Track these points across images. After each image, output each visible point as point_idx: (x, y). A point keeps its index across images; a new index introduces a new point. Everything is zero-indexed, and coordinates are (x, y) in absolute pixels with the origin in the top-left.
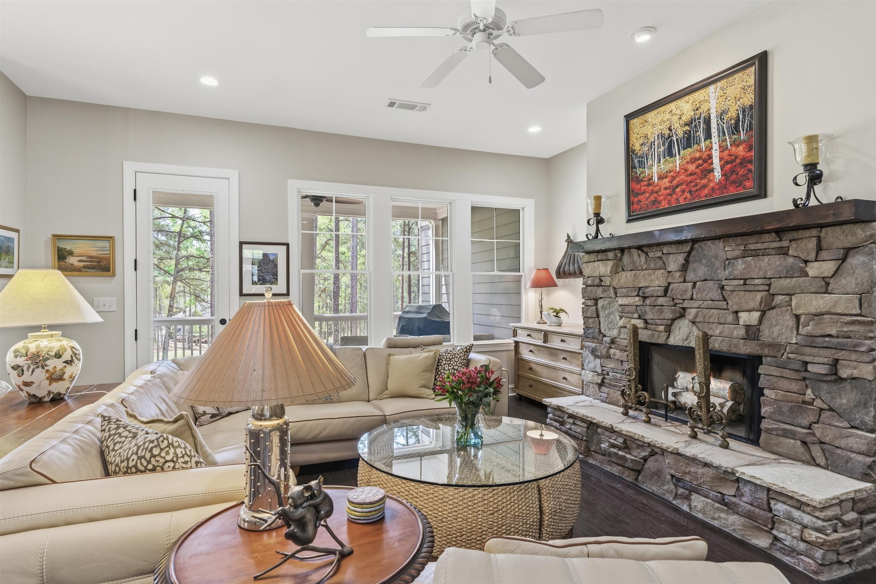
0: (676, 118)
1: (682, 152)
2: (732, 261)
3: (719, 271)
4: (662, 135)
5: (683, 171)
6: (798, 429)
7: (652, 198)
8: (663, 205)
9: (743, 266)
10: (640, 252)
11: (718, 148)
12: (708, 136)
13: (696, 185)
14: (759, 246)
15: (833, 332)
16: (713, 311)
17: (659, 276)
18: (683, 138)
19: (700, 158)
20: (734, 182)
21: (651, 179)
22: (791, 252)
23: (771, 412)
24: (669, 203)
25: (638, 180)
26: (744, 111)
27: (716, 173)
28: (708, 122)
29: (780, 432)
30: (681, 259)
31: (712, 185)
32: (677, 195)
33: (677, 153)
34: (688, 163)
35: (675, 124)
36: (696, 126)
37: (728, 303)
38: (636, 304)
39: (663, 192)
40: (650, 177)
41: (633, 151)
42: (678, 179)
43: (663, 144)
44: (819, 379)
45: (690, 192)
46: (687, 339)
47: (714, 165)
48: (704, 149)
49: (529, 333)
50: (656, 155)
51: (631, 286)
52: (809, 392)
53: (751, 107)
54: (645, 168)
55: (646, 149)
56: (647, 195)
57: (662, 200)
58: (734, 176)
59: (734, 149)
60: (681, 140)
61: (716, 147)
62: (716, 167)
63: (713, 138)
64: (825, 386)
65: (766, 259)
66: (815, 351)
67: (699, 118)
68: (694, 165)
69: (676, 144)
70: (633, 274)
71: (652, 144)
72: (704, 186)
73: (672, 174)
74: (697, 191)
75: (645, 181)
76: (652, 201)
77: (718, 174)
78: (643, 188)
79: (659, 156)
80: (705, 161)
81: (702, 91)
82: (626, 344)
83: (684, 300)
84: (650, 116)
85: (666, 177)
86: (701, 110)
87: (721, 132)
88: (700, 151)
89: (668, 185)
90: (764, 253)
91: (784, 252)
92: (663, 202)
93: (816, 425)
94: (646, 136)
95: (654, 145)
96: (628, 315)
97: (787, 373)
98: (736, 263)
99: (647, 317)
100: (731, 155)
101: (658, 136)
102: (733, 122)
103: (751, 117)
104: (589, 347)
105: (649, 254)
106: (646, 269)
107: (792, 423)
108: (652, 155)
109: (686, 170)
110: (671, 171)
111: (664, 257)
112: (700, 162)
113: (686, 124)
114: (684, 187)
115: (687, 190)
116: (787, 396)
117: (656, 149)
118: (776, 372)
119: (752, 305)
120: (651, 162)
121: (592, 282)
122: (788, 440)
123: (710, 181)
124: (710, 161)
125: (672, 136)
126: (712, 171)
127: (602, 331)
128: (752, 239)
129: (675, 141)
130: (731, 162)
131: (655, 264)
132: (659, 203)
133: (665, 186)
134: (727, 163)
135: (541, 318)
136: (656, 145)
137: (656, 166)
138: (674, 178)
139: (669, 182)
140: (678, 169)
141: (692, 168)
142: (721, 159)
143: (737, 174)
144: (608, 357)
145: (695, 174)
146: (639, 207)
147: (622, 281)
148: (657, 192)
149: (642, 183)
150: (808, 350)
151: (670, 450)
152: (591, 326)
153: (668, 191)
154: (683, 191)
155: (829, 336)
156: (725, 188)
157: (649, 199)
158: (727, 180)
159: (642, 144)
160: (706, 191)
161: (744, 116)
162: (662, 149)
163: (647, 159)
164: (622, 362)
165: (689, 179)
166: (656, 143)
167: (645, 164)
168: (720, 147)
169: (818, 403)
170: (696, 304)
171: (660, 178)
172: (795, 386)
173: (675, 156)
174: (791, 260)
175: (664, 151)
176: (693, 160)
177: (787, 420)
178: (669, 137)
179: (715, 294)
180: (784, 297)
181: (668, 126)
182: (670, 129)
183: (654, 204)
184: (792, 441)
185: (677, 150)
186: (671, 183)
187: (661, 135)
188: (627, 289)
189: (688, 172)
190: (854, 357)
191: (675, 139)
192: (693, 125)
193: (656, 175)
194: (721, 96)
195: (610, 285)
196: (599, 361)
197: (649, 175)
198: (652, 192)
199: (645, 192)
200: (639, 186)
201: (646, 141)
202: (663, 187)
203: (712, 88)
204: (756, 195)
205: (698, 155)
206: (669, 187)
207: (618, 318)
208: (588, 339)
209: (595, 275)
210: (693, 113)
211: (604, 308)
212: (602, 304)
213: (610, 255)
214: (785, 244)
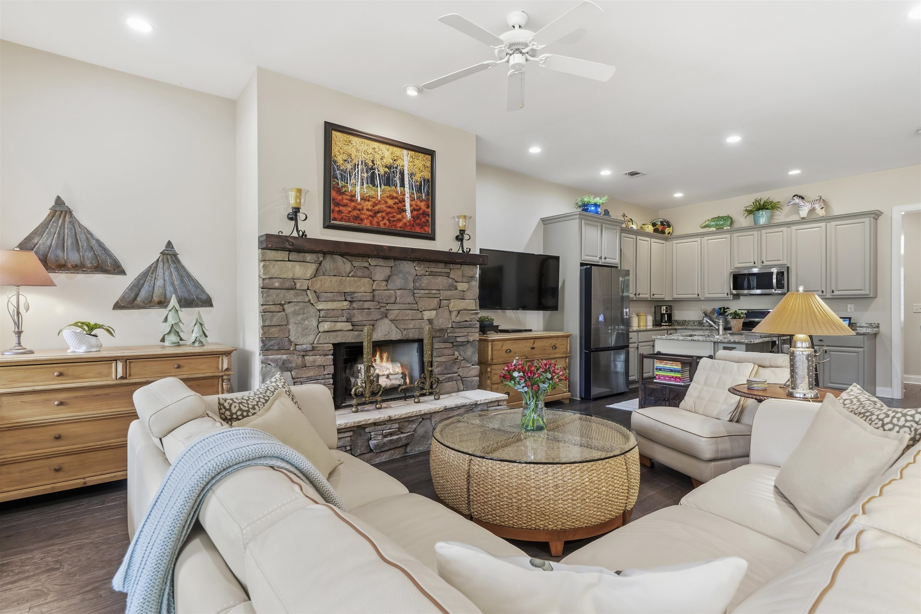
0: (379, 157)
1: (383, 187)
2: (420, 277)
3: (410, 283)
4: (366, 165)
5: (383, 202)
6: (453, 375)
7: (355, 213)
8: (365, 223)
9: (427, 282)
10: (345, 260)
11: (409, 196)
12: (403, 185)
13: (393, 217)
15: (468, 319)
16: (408, 311)
17: (365, 283)
18: (384, 175)
19: (396, 198)
20: (418, 224)
21: (354, 196)
22: (451, 275)
23: (441, 370)
24: (371, 223)
25: (340, 192)
26: (424, 180)
27: (407, 214)
28: (402, 174)
29: (447, 380)
30: (387, 271)
31: (404, 220)
32: (378, 219)
33: (379, 185)
34: (387, 197)
35: (377, 161)
36: (394, 172)
37: (418, 305)
38: (342, 308)
39: (365, 211)
40: (353, 194)
41: (335, 162)
42: (379, 206)
43: (366, 171)
44: (462, 344)
45: (389, 220)
46: (388, 334)
47: (406, 208)
48: (399, 193)
49: (62, 370)
50: (359, 177)
51: (336, 290)
52: (456, 353)
53: (428, 180)
54: (347, 183)
55: (349, 166)
56: (350, 209)
57: (364, 219)
58: (418, 221)
59: (419, 203)
60: (382, 176)
61: (407, 195)
62: (408, 209)
63: (406, 188)
64: (462, 348)
66: (460, 330)
67: (396, 168)
68: (392, 200)
69: (378, 177)
70: (339, 280)
71: (355, 166)
72: (399, 220)
73: (374, 200)
74: (394, 221)
75: (348, 195)
76: (355, 216)
77: (408, 214)
78: (345, 201)
79: (362, 180)
80: (400, 201)
81: (398, 149)
82: (330, 348)
83: (387, 304)
84: (355, 140)
85: (369, 201)
86: (397, 163)
87: (411, 187)
88: (397, 193)
89: (370, 207)
90: (439, 274)
91: (448, 275)
92: (365, 220)
93: (460, 370)
94: (350, 155)
95: (358, 168)
96: (333, 319)
97: (447, 345)
98: (422, 279)
99: (354, 319)
100: (417, 206)
101: (362, 162)
102: (418, 184)
103: (428, 187)
104: (275, 361)
105: (353, 263)
106: (352, 276)
107: (451, 372)
108: (355, 175)
109: (386, 202)
110: (373, 198)
111: (371, 268)
112: (396, 201)
113: (386, 167)
114: (384, 214)
115: (387, 218)
116: (449, 358)
117: (360, 173)
118: (442, 345)
119: (432, 307)
120: (354, 181)
121: (281, 284)
122: (449, 383)
123: (403, 217)
124: (404, 203)
125: (375, 169)
126: (405, 211)
127: (292, 339)
128: (433, 265)
129: (377, 175)
130: (417, 210)
131: (363, 273)
132: (362, 220)
133: (367, 207)
134: (414, 209)
135: (19, 344)
136: (360, 169)
137: (359, 187)
138: (375, 205)
139: (371, 206)
140: (379, 198)
141: (390, 202)
142: (411, 206)
143: (421, 220)
144: (305, 366)
145: (392, 208)
146: (340, 217)
147: (326, 285)
148: (359, 210)
149: (344, 196)
150: (457, 330)
151: (441, 410)
152: (276, 336)
153: (370, 213)
154: (383, 218)
155: (466, 321)
156: (413, 226)
157: (351, 214)
158: (414, 221)
159: (345, 161)
160: (400, 224)
161: (424, 184)
162: (365, 175)
163: (350, 177)
164: (324, 366)
165: (389, 210)
166: (359, 167)
167: (347, 180)
168: (410, 197)
169: (460, 358)
170: (396, 307)
171: (363, 198)
172: (450, 352)
173: (377, 187)
174: (451, 280)
175: (367, 178)
176: (392, 197)
177: (448, 372)
178: (372, 169)
179: (410, 299)
180: (447, 301)
181: (372, 159)
182: (373, 162)
183: (356, 219)
184: (451, 383)
185: (379, 183)
186: (374, 207)
187: (365, 163)
188: (332, 294)
189: (388, 205)
190: (473, 330)
191: (377, 173)
192: (392, 170)
193: (359, 195)
194: (411, 162)
195: (308, 289)
196: (289, 373)
197: (351, 192)
198: (355, 208)
199: (346, 205)
200: (340, 198)
201: (350, 160)
202: (365, 208)
203: (405, 152)
204: (432, 237)
205: (395, 195)
206: (371, 210)
207: (315, 323)
208: (270, 352)
209: (284, 276)
210: (391, 161)
211: (296, 313)
212: (292, 309)
213: (309, 257)
214: (448, 271)
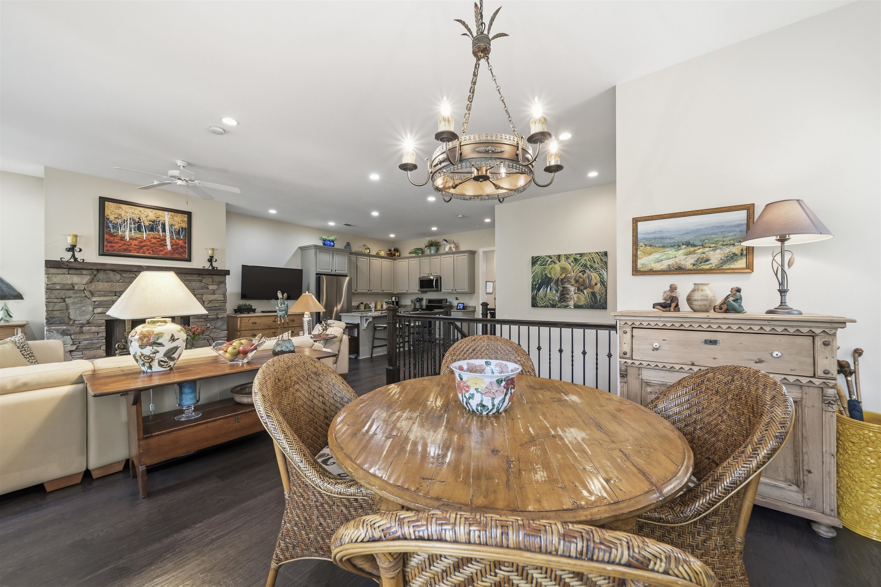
0: (144, 216)
1: (148, 232)
5: (148, 241)
7: (125, 247)
10: (115, 273)
11: (169, 237)
12: (164, 230)
13: (157, 249)
14: (191, 278)
15: (217, 305)
18: (149, 226)
19: (159, 238)
20: (177, 253)
21: (124, 237)
22: (203, 281)
24: (138, 252)
25: (112, 235)
26: (182, 228)
28: (164, 225)
31: (166, 251)
32: (144, 250)
34: (151, 238)
35: (143, 218)
36: (157, 224)
38: (112, 300)
39: (133, 246)
41: (108, 219)
42: (144, 243)
43: (134, 224)
44: (213, 319)
45: (153, 251)
50: (128, 227)
51: (108, 290)
52: (208, 324)
53: (185, 228)
54: (118, 231)
55: (119, 221)
56: (120, 245)
58: (177, 251)
59: (177, 241)
60: (147, 227)
62: (168, 245)
63: (167, 233)
64: (213, 322)
65: (194, 283)
67: (159, 222)
70: (110, 284)
71: (125, 221)
72: (161, 251)
73: (140, 240)
74: (157, 251)
75: (118, 237)
76: (124, 249)
77: (169, 247)
78: (116, 240)
79: (130, 228)
80: (162, 240)
81: (161, 211)
82: (103, 323)
84: (124, 206)
85: (136, 240)
86: (160, 219)
87: (171, 232)
88: (160, 235)
90: (194, 281)
91: (201, 281)
92: (133, 251)
94: (120, 215)
97: (201, 320)
100: (176, 243)
101: (130, 219)
102: (177, 230)
103: (186, 232)
104: (57, 330)
106: (122, 282)
108: (125, 226)
109: (150, 241)
110: (139, 238)
112: (159, 240)
113: (151, 221)
114: (148, 247)
115: (151, 250)
117: (128, 225)
118: (197, 320)
120: (124, 229)
121: (62, 287)
123: (164, 249)
124: (165, 241)
125: (141, 223)
126: (166, 245)
127: (72, 317)
128: (188, 276)
129: (143, 226)
130: (176, 245)
132: (130, 251)
133: (135, 244)
134: (174, 245)
136: (128, 222)
137: (128, 233)
138: (141, 242)
139: (138, 243)
140: (145, 238)
141: (154, 241)
142: (171, 242)
143: (179, 250)
144: (82, 332)
145: (156, 244)
146: (112, 249)
148: (128, 245)
149: (116, 238)
152: (58, 316)
153: (137, 247)
154: (148, 250)
156: (173, 254)
157: (122, 247)
158: (174, 251)
159: (116, 218)
160: (163, 253)
161: (183, 231)
162: (133, 226)
163: (120, 226)
164: (98, 333)
165: (153, 245)
167: (118, 229)
169: (211, 327)
171: (131, 239)
172: (204, 324)
173: (143, 232)
174: (203, 284)
175: (135, 227)
176: (155, 238)
178: (138, 222)
180: (200, 295)
182: (139, 218)
183: (125, 251)
185: (144, 230)
186: (140, 244)
187: (133, 219)
188: (104, 292)
189: (152, 242)
190: (222, 311)
192: (155, 223)
193: (128, 237)
194: (171, 218)
195: (85, 289)
196: (69, 337)
197: (121, 235)
198: (124, 244)
199: (117, 243)
200: (112, 238)
201: (120, 217)
202: (133, 244)
203: (166, 213)
204: (189, 260)
205: (158, 237)
206: (138, 245)
207: (91, 309)
208: (53, 325)
209: (64, 283)
210: (155, 218)
211: (74, 303)
212: (72, 301)
213: (85, 272)
214: (202, 279)
